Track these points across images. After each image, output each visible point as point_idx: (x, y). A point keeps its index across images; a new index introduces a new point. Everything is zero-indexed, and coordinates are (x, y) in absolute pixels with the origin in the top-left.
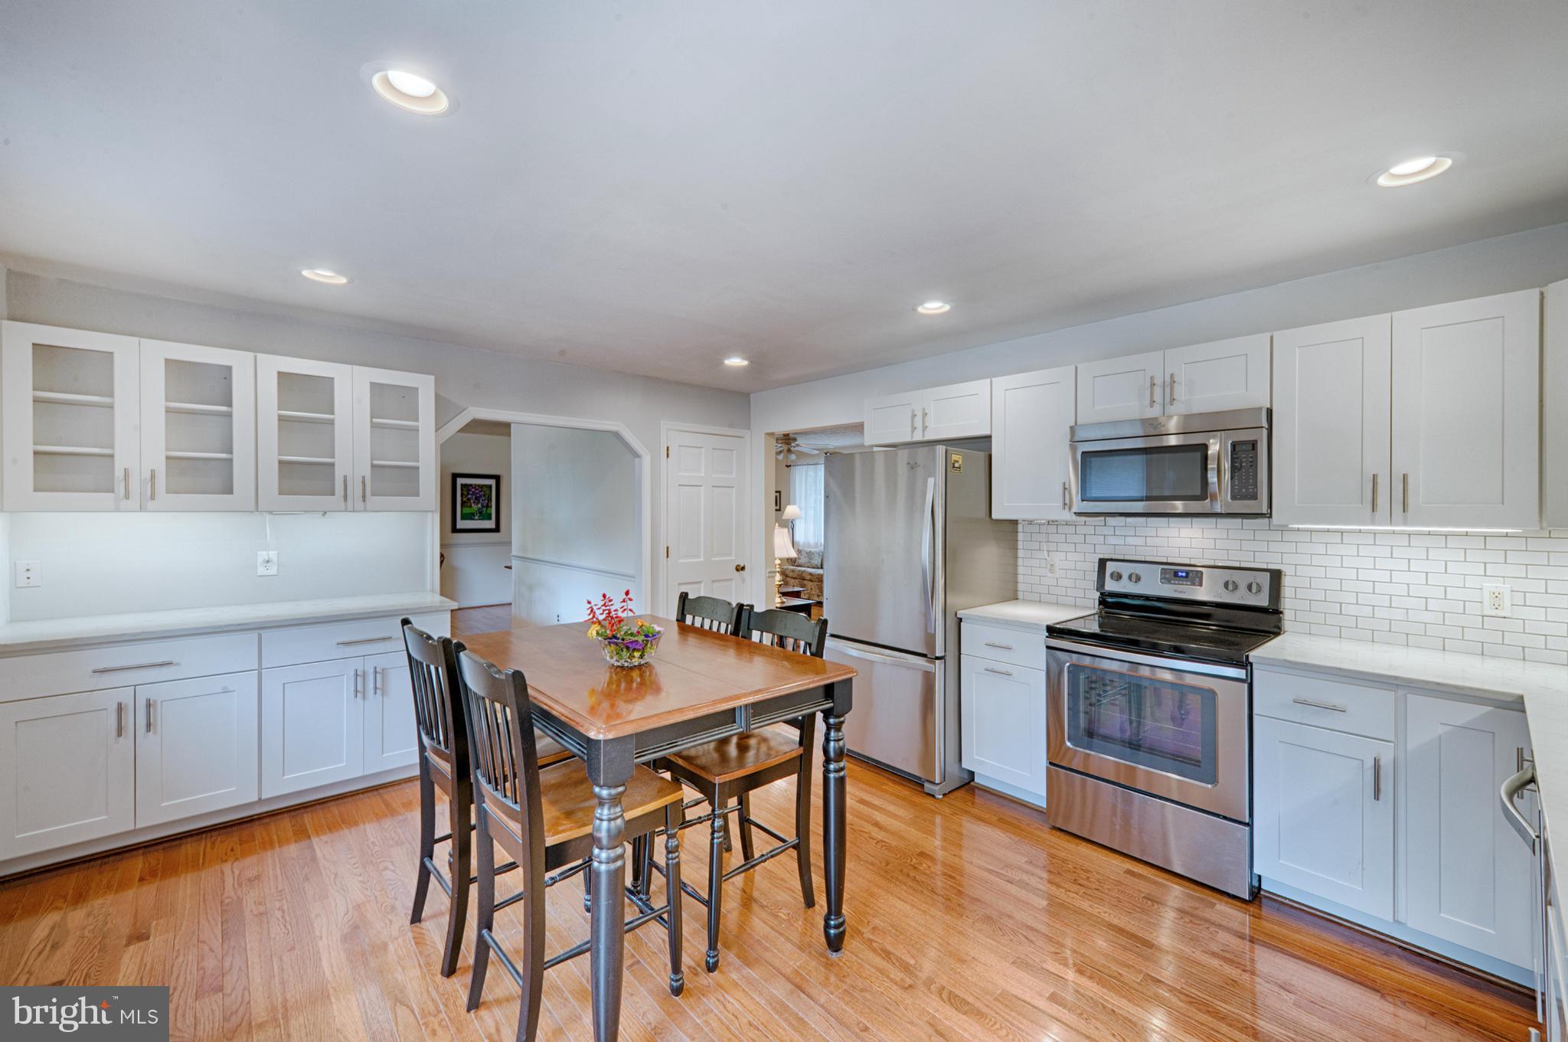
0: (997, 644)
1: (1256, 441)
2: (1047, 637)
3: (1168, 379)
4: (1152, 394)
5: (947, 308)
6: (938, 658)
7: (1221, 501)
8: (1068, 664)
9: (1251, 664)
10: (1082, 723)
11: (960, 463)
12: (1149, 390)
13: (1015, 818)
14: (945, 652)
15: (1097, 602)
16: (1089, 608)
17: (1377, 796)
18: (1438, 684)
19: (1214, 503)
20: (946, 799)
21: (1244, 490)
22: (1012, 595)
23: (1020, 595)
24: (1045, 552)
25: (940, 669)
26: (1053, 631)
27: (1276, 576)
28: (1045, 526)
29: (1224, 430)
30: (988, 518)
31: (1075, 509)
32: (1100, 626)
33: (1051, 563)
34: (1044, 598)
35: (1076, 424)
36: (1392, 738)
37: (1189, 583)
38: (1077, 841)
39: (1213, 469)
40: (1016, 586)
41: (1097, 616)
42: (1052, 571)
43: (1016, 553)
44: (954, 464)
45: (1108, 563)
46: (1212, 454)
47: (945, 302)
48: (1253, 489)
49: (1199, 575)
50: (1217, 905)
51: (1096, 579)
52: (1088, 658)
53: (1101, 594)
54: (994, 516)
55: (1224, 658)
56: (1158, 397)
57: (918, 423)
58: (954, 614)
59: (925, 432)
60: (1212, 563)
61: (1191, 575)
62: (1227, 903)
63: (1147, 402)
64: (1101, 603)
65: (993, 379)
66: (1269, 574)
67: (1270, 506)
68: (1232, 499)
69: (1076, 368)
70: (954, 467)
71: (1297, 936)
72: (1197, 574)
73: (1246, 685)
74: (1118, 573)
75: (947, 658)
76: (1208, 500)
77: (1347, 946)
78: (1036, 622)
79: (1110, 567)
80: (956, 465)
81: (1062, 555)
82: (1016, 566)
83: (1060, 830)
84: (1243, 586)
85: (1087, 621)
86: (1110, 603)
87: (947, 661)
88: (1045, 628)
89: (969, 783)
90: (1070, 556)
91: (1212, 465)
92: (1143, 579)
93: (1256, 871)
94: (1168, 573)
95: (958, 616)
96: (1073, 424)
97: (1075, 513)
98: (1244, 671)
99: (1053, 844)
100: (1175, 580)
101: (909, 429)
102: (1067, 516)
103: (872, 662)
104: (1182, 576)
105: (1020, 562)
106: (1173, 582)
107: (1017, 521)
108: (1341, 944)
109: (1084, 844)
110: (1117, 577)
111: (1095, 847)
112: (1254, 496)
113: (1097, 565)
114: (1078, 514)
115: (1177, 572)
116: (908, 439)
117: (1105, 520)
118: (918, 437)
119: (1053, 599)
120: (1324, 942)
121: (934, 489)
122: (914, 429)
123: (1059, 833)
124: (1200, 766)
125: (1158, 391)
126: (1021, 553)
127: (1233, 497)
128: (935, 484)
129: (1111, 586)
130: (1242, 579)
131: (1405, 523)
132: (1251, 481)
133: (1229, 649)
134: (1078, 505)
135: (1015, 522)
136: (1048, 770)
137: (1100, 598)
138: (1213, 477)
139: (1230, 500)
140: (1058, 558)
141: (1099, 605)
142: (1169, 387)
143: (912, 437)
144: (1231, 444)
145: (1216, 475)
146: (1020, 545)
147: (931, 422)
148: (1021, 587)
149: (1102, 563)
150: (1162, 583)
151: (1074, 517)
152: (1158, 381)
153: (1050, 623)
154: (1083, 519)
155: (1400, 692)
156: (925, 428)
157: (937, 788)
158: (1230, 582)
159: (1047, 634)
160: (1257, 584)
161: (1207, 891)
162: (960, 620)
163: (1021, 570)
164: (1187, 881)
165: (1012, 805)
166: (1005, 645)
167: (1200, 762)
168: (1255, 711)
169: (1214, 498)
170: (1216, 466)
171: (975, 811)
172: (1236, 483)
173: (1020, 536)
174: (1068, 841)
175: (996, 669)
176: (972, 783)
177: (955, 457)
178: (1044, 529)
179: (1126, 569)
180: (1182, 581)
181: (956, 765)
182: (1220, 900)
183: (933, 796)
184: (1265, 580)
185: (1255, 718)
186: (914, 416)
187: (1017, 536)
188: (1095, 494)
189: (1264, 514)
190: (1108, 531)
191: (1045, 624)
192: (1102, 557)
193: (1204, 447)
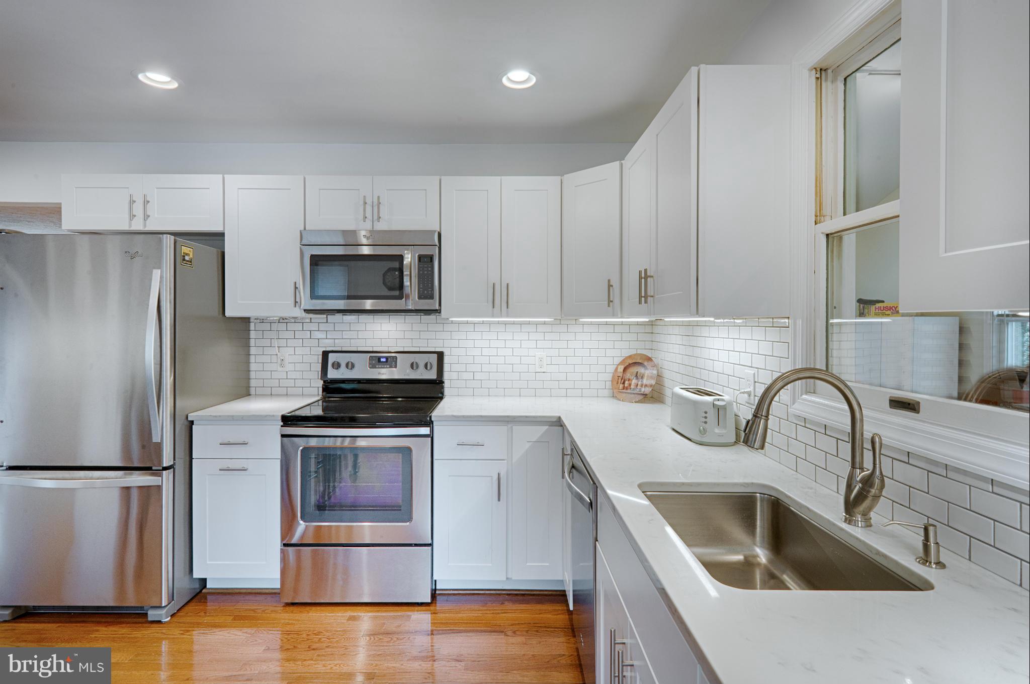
0: (232, 441)
1: (433, 255)
2: (282, 426)
3: (376, 201)
4: (364, 211)
5: (175, 85)
6: (165, 469)
7: (412, 300)
8: (301, 448)
9: (432, 422)
10: (313, 499)
11: (191, 256)
12: (363, 207)
13: (250, 610)
14: (174, 460)
15: (321, 389)
16: (314, 395)
17: (499, 500)
18: (527, 417)
19: (408, 301)
20: (175, 619)
21: (426, 292)
22: (244, 391)
23: (252, 391)
24: (277, 348)
25: (168, 479)
26: (288, 420)
27: (440, 355)
28: (276, 324)
29: (413, 245)
30: (221, 316)
31: (304, 306)
32: (323, 411)
33: (282, 358)
34: (274, 391)
35: (305, 229)
36: (505, 458)
37: (388, 366)
38: (308, 608)
39: (407, 275)
40: (249, 383)
41: (320, 402)
42: (282, 366)
43: (249, 351)
44: (184, 256)
45: (330, 355)
46: (406, 264)
47: (174, 77)
48: (431, 291)
49: (395, 360)
50: (412, 616)
51: (320, 370)
52: (315, 439)
53: (324, 382)
54: (228, 314)
55: (417, 421)
56: (369, 214)
57: (138, 209)
58: (184, 417)
59: (147, 222)
60: (401, 350)
61: (389, 359)
62: (418, 611)
63: (361, 217)
64: (324, 390)
65: (225, 176)
66: (436, 355)
67: (440, 305)
68: (418, 299)
69: (305, 179)
70: (184, 260)
71: (460, 615)
72: (393, 359)
73: (430, 439)
74: (338, 362)
75: (176, 467)
76: (404, 299)
77: (485, 608)
78: (272, 414)
79: (332, 358)
80: (187, 258)
81: (291, 350)
82: (248, 363)
83: (293, 604)
84: (422, 366)
85: (312, 407)
86: (330, 388)
87: (176, 471)
88: (280, 418)
89: (201, 591)
90: (299, 351)
91: (406, 273)
92: (356, 366)
93: (435, 578)
94: (373, 360)
95: (190, 419)
96: (302, 228)
97: (305, 310)
98: (429, 428)
99: (287, 621)
100: (379, 365)
101: (127, 216)
102: (298, 313)
103: (74, 489)
104: (383, 362)
105: (252, 359)
106: (377, 366)
107: (249, 318)
108: (481, 608)
109: (314, 608)
110: (337, 366)
111: (318, 608)
112: (431, 297)
113: (321, 357)
114: (306, 311)
115: (378, 359)
116: (126, 227)
117: (327, 318)
118: (138, 226)
119: (284, 391)
120: (473, 612)
121: (161, 282)
122: (132, 216)
123: (292, 608)
124: (400, 510)
125: (369, 209)
126: (253, 351)
127: (420, 298)
128: (161, 277)
129: (332, 374)
130: (421, 360)
131: (508, 316)
132: (430, 285)
133: (418, 413)
134: (307, 302)
135: (246, 320)
136: (282, 551)
137: (323, 385)
138: (407, 282)
139: (417, 300)
140: (287, 353)
141: (323, 392)
142: (377, 207)
143: (130, 226)
144: (419, 255)
145: (409, 280)
146: (252, 342)
147: (152, 210)
148: (253, 383)
149: (325, 354)
150: (370, 368)
151: (304, 314)
152: (369, 201)
153: (284, 412)
154: (311, 316)
155: (510, 426)
156: (146, 217)
157: (163, 612)
158: (415, 363)
159: (282, 424)
160: (430, 363)
161: (405, 608)
162: (192, 423)
163: (253, 367)
164: (392, 606)
165: (248, 597)
166: (241, 441)
167: (400, 507)
168: (435, 457)
169: (407, 297)
170: (409, 273)
171: (207, 619)
172: (421, 287)
173: (253, 334)
174: (300, 612)
175: (231, 467)
176: (204, 591)
177: (185, 250)
178: (274, 326)
179: (343, 359)
180: (384, 365)
181: (187, 577)
182: (413, 611)
183: (159, 622)
184: (434, 359)
185: (435, 462)
186: (132, 202)
187: (249, 334)
188: (321, 292)
189: (437, 310)
190: (330, 327)
191: (281, 414)
192: (324, 349)
193: (401, 258)
